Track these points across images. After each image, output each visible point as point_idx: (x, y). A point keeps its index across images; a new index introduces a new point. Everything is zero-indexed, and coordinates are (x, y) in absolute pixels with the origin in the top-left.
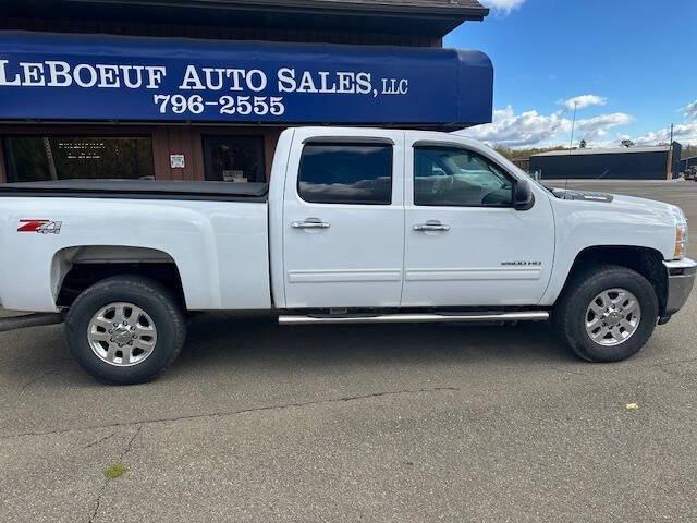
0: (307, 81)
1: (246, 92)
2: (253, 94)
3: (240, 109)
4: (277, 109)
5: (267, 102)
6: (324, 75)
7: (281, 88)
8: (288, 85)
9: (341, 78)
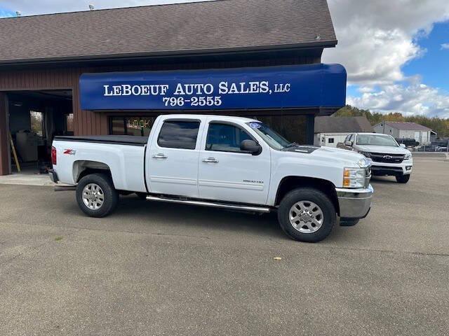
0: (233, 88)
1: (203, 94)
2: (207, 96)
3: (200, 103)
4: (218, 102)
5: (213, 99)
6: (242, 84)
7: (220, 92)
8: (224, 90)
9: (252, 86)
